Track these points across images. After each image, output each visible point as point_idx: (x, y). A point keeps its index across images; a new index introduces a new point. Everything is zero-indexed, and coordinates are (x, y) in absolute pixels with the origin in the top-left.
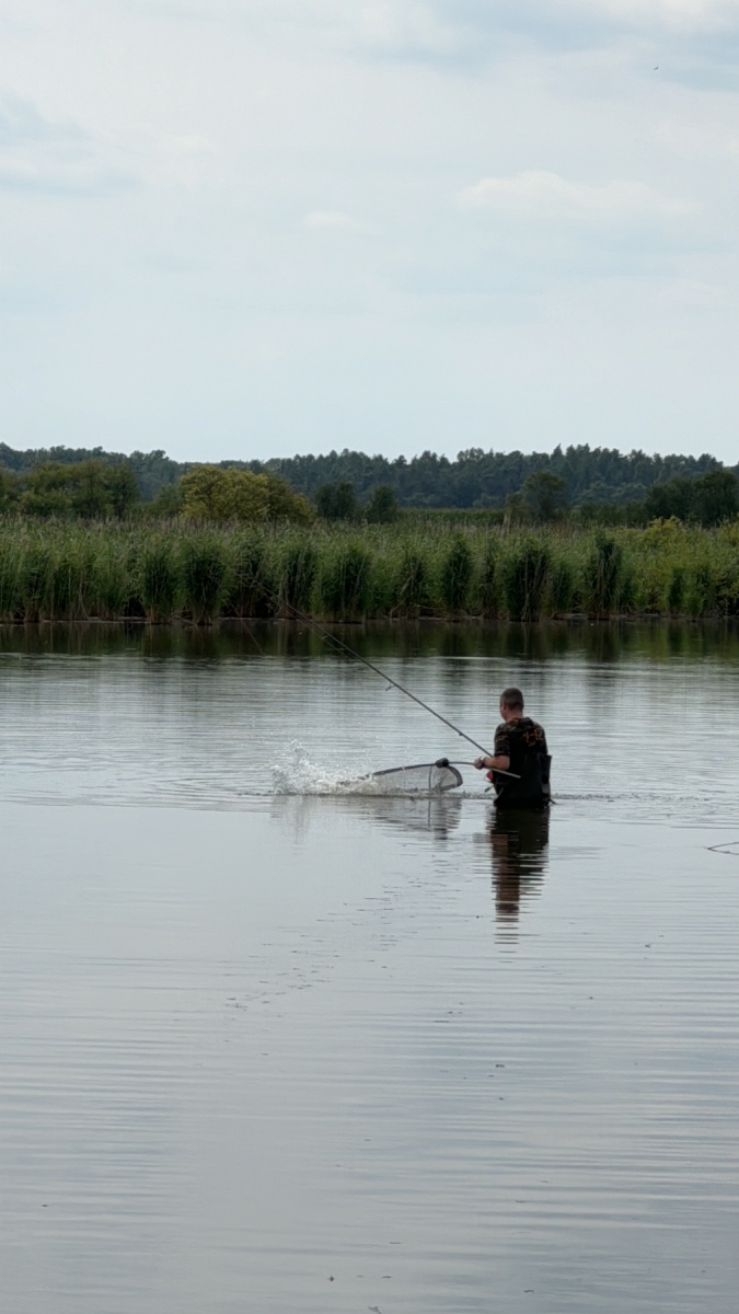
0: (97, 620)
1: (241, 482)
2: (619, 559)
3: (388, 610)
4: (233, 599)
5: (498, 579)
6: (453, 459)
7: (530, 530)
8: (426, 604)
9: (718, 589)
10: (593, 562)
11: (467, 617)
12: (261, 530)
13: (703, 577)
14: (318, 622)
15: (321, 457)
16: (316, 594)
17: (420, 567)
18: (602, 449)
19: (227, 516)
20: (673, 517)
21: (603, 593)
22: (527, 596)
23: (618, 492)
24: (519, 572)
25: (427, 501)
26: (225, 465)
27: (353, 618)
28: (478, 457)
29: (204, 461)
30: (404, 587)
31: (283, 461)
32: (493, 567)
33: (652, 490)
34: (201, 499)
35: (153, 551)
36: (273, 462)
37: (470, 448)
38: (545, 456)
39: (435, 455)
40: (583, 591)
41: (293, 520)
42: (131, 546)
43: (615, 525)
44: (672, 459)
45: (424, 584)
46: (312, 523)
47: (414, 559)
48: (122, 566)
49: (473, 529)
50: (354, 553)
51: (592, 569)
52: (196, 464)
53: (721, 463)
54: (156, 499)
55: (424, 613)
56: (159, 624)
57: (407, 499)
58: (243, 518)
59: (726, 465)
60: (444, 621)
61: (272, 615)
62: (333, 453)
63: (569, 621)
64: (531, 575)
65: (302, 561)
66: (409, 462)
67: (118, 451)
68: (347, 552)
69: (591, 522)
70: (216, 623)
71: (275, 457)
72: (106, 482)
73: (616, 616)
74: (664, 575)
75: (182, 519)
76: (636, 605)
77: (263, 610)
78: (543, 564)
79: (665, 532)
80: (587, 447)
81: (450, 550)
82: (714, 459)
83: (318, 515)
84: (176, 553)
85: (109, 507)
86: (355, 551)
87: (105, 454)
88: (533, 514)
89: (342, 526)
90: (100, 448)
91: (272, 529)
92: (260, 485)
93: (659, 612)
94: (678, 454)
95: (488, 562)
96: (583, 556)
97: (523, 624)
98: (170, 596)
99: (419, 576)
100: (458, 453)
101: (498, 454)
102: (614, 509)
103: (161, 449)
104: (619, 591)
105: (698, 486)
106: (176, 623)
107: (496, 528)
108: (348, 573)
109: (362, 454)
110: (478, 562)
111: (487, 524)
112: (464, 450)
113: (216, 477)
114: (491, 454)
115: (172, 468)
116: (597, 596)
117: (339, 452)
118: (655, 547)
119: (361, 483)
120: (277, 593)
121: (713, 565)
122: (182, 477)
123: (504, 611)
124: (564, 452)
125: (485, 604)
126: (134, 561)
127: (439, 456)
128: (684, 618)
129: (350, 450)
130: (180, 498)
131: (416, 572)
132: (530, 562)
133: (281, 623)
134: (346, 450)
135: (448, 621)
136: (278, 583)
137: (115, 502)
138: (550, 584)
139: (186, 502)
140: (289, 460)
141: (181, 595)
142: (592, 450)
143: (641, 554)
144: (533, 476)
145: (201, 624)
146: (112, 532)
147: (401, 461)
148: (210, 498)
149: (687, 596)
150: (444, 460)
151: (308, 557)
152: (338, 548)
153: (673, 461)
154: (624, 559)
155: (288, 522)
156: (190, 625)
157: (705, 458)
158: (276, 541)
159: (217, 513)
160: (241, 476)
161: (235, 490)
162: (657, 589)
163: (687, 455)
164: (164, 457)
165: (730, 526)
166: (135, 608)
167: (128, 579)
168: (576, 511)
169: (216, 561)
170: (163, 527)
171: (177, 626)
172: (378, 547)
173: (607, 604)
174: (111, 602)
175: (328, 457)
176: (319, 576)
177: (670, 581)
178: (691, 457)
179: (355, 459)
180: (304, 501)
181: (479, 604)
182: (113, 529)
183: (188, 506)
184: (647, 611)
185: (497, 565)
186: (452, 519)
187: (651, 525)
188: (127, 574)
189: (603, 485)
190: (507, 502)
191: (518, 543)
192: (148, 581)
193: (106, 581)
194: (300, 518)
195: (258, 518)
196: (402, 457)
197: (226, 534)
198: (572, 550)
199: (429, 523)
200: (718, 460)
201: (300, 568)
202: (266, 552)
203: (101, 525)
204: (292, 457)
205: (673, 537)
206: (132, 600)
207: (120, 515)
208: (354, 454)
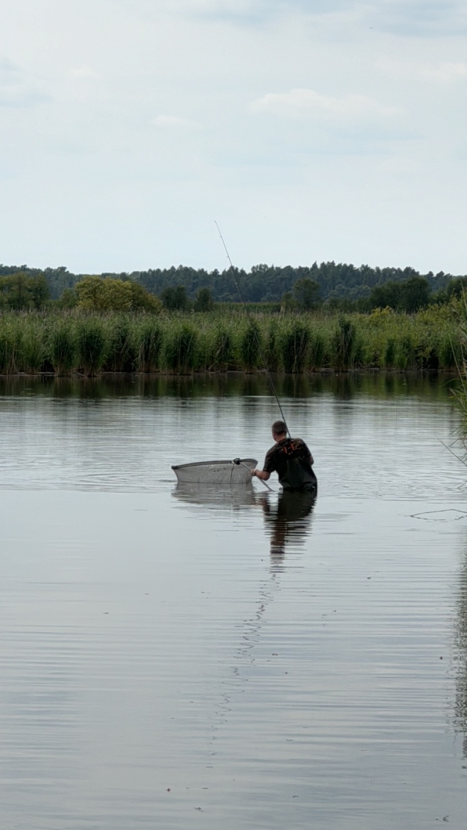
0: (24, 374)
1: (114, 286)
2: (353, 333)
3: (208, 367)
4: (109, 361)
5: (277, 347)
6: (248, 271)
7: (298, 316)
8: (232, 363)
9: (416, 352)
10: (337, 336)
11: (258, 371)
12: (127, 317)
13: (407, 344)
14: (164, 375)
15: (165, 270)
16: (162, 357)
17: (228, 339)
18: (343, 264)
19: (106, 308)
20: (388, 307)
21: (344, 355)
22: (296, 357)
23: (353, 291)
24: (291, 343)
25: (231, 298)
26: (104, 275)
27: (185, 372)
28: (264, 270)
29: (91, 273)
30: (218, 352)
31: (141, 273)
32: (274, 339)
33: (374, 290)
34: (89, 297)
35: (59, 330)
36: (135, 273)
37: (259, 264)
38: (307, 269)
39: (237, 269)
40: (331, 354)
41: (147, 310)
42: (45, 327)
43: (351, 312)
44: (387, 270)
45: (230, 350)
46: (159, 312)
47: (224, 335)
48: (39, 340)
49: (261, 315)
50: (186, 331)
51: (336, 340)
52: (86, 275)
53: (418, 272)
54: (61, 297)
55: (231, 368)
56: (63, 376)
57: (219, 297)
58: (116, 309)
59: (421, 274)
60: (243, 374)
61: (134, 370)
62: (173, 268)
63: (322, 372)
64: (298, 345)
65: (153, 336)
66: (221, 273)
67: (37, 267)
68: (181, 330)
69: (336, 310)
70: (99, 375)
71: (136, 270)
72: (29, 287)
73: (352, 370)
74: (382, 344)
75: (77, 310)
76: (365, 363)
77: (129, 368)
78: (306, 336)
79: (383, 316)
80: (333, 263)
81: (247, 328)
82: (414, 270)
83: (163, 307)
84: (74, 331)
85: (31, 303)
86: (187, 329)
87: (28, 269)
88: (299, 306)
89: (178, 314)
90: (26, 266)
91: (134, 317)
92: (126, 288)
93: (379, 367)
94: (391, 267)
95: (271, 336)
96: (331, 332)
97: (293, 375)
98: (70, 358)
99: (227, 345)
100: (251, 267)
101: (277, 268)
102: (350, 302)
103: (64, 266)
104: (353, 354)
105: (404, 287)
106: (74, 375)
107: (275, 315)
108: (182, 343)
109: (191, 268)
110: (265, 335)
111: (270, 312)
112: (255, 265)
113: (99, 284)
114: (273, 267)
115: (71, 278)
116: (340, 357)
117: (177, 267)
118: (376, 325)
119: (190, 287)
120: (138, 356)
121: (413, 337)
122: (77, 283)
123: (281, 366)
124: (319, 266)
125: (269, 363)
126: (47, 337)
127: (240, 269)
128: (395, 371)
129: (184, 266)
130: (75, 297)
131: (225, 342)
132: (297, 336)
133: (140, 375)
134: (181, 266)
135: (246, 374)
136: (138, 350)
137: (34, 300)
138: (310, 350)
139: (80, 300)
140: (145, 273)
141: (77, 358)
142: (336, 264)
143: (368, 330)
144: (300, 282)
145: (89, 376)
146: (33, 319)
147: (216, 272)
148: (95, 297)
149: (397, 357)
150: (243, 272)
151: (157, 334)
152: (176, 328)
153: (388, 272)
154: (357, 333)
155: (144, 311)
156: (82, 377)
157: (408, 269)
158: (137, 324)
159: (99, 306)
160: (114, 283)
161: (110, 291)
162: (378, 353)
163: (396, 268)
164: (66, 271)
165: (424, 312)
166: (48, 366)
167: (43, 348)
168: (327, 303)
169: (98, 337)
170: (65, 315)
171: (74, 378)
172: (201, 327)
173: (346, 362)
174: (33, 362)
175: (169, 270)
176: (164, 346)
177: (386, 347)
178: (399, 269)
179: (187, 272)
180: (154, 298)
181: (265, 363)
182: (33, 317)
183: (81, 302)
184: (372, 366)
185: (276, 338)
186: (248, 309)
187: (374, 312)
188: (42, 345)
189: (343, 287)
190: (283, 298)
191: (290, 324)
192: (56, 349)
193: (29, 349)
194: (152, 309)
195: (126, 310)
196: (216, 270)
197: (105, 320)
198: (324, 328)
199: (234, 311)
200: (416, 271)
201: (152, 340)
202: (130, 331)
203: (26, 314)
204: (147, 270)
205: (388, 319)
206: (46, 362)
207: (38, 308)
208: (186, 269)
